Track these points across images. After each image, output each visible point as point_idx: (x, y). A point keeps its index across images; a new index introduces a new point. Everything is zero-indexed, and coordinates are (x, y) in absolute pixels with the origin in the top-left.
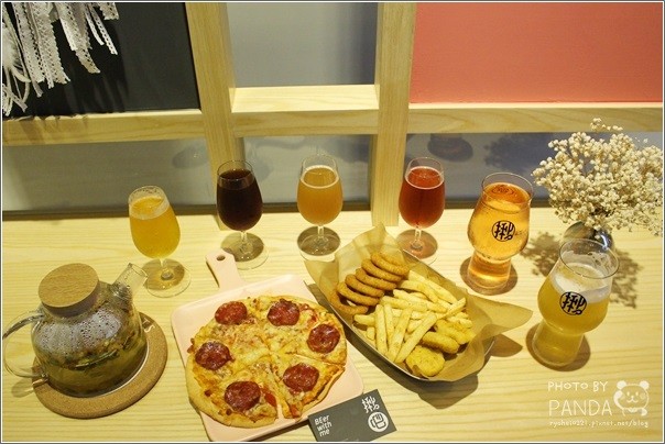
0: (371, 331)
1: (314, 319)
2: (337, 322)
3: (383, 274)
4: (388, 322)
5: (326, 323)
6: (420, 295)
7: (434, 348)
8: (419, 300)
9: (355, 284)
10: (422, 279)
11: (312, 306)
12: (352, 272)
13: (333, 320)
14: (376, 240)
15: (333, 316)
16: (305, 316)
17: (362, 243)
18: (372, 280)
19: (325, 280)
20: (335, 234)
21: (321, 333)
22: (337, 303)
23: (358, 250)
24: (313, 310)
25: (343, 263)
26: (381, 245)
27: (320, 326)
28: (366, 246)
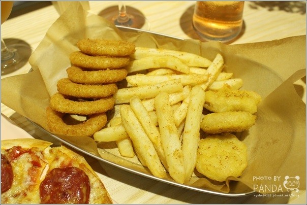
0: (125, 146)
1: (36, 164)
2: (72, 155)
3: (106, 62)
4: (146, 125)
5: (57, 165)
6: (163, 71)
7: (222, 134)
8: (166, 78)
9: (74, 90)
10: (153, 51)
11: (25, 146)
12: (63, 75)
13: (66, 156)
14: (75, 24)
15: (62, 148)
16: (21, 166)
17: (59, 35)
18: (95, 76)
19: (29, 101)
20: (21, 41)
21: (57, 184)
22: (60, 127)
23: (58, 44)
24: (29, 152)
25: (45, 70)
26: (83, 30)
27: (51, 173)
28: (66, 37)
